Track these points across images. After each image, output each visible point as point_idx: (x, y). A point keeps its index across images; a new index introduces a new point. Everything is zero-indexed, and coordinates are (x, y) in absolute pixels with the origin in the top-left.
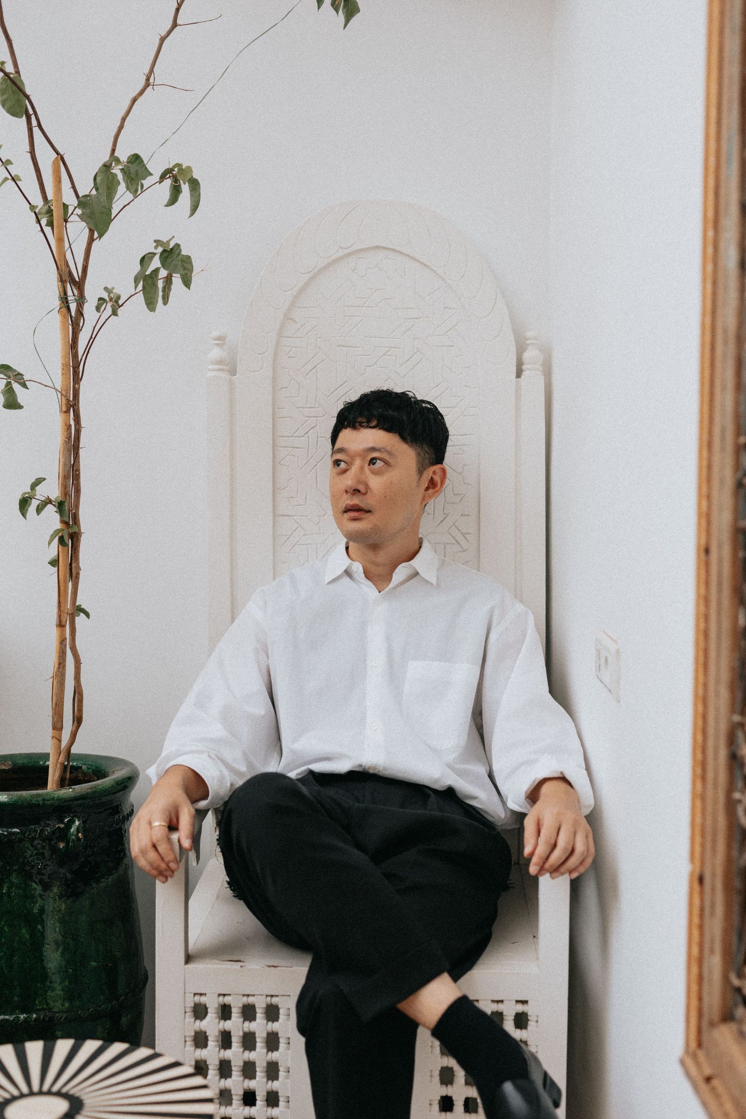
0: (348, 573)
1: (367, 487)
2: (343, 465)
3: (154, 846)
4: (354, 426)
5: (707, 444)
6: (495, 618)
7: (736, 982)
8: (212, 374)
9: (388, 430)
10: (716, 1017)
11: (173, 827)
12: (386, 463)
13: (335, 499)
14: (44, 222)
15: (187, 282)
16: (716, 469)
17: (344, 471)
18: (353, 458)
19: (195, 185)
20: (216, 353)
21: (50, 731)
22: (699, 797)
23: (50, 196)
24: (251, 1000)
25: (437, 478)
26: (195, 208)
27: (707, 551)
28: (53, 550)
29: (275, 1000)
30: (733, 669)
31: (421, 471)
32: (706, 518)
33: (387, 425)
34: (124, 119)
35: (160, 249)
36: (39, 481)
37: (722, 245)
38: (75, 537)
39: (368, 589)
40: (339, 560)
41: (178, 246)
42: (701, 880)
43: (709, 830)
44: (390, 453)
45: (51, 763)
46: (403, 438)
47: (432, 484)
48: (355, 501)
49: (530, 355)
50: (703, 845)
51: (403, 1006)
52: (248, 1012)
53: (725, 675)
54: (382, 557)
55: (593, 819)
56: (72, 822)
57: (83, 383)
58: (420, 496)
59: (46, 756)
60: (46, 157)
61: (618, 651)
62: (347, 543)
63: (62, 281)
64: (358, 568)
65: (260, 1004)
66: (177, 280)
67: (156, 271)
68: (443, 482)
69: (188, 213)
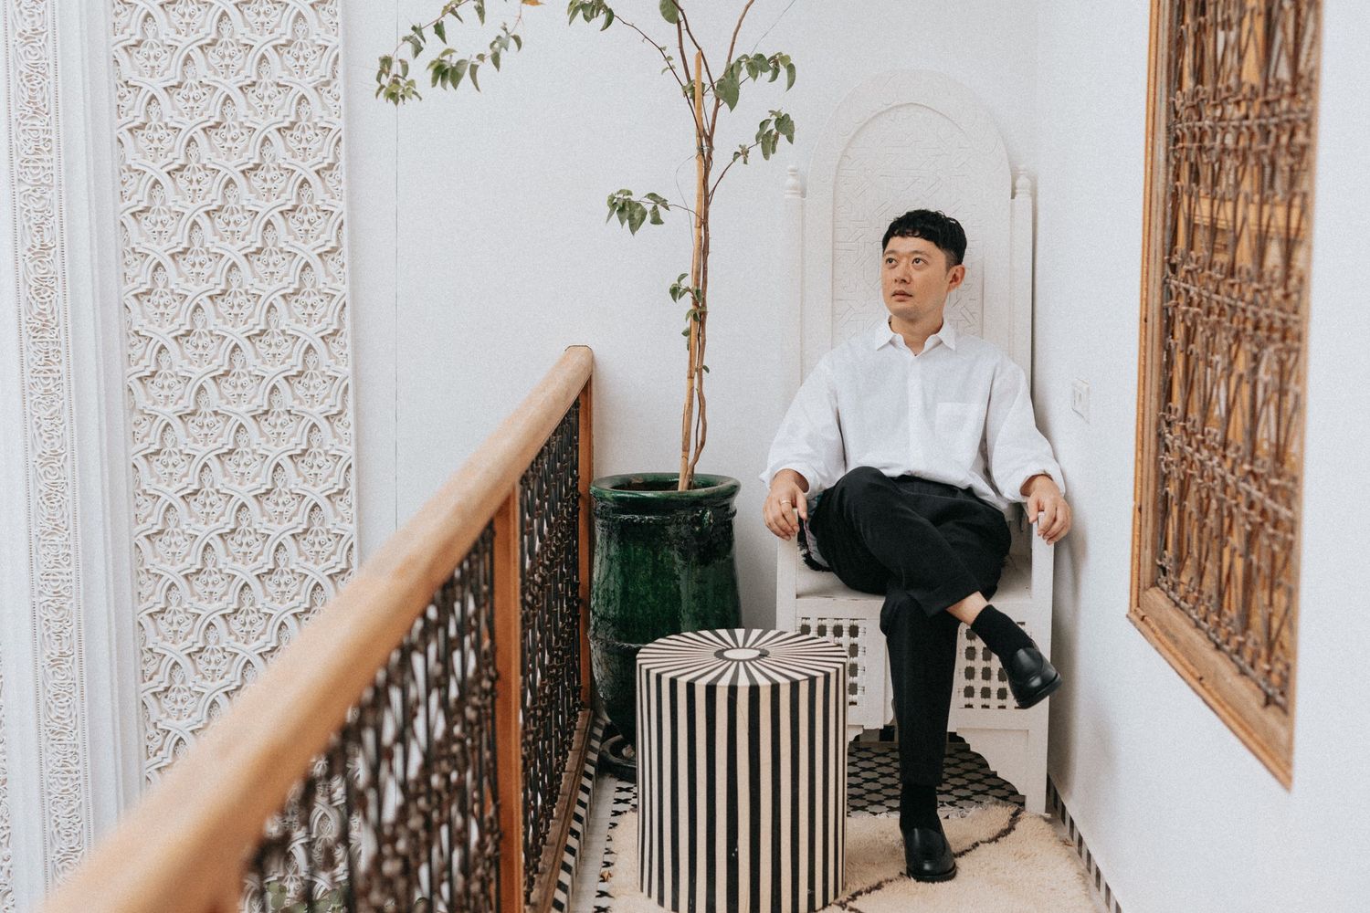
0: (892, 342)
1: (911, 280)
2: (894, 263)
3: (783, 516)
4: (903, 235)
5: (1147, 259)
6: (997, 373)
7: (1159, 563)
8: (790, 196)
9: (927, 239)
10: (1147, 585)
11: (794, 505)
12: (925, 262)
13: (885, 286)
14: (689, 95)
15: (790, 139)
16: (1151, 273)
17: (894, 267)
18: (901, 257)
19: (791, 68)
20: (791, 181)
21: (680, 453)
22: (1139, 462)
23: (693, 77)
24: (840, 622)
25: (959, 275)
26: (791, 85)
27: (1146, 321)
28: (687, 325)
29: (855, 623)
30: (1159, 386)
31: (948, 268)
32: (1145, 302)
33: (927, 235)
34: (740, 21)
35: (774, 118)
36: (683, 276)
37: (1156, 147)
38: (704, 314)
39: (908, 354)
40: (884, 333)
41: (787, 115)
42: (1140, 509)
43: (1145, 478)
44: (928, 256)
45: (680, 480)
46: (938, 245)
47: (955, 278)
48: (902, 288)
49: (1022, 182)
50: (1141, 489)
51: (951, 609)
52: (838, 631)
53: (1155, 390)
54: (918, 328)
55: (1067, 498)
56: (704, 512)
57: (711, 206)
58: (946, 288)
59: (677, 476)
60: (691, 52)
61: (1088, 389)
62: (890, 318)
63: (700, 137)
64: (900, 338)
65: (846, 625)
66: (783, 138)
67: (771, 131)
68: (962, 277)
69: (786, 86)
